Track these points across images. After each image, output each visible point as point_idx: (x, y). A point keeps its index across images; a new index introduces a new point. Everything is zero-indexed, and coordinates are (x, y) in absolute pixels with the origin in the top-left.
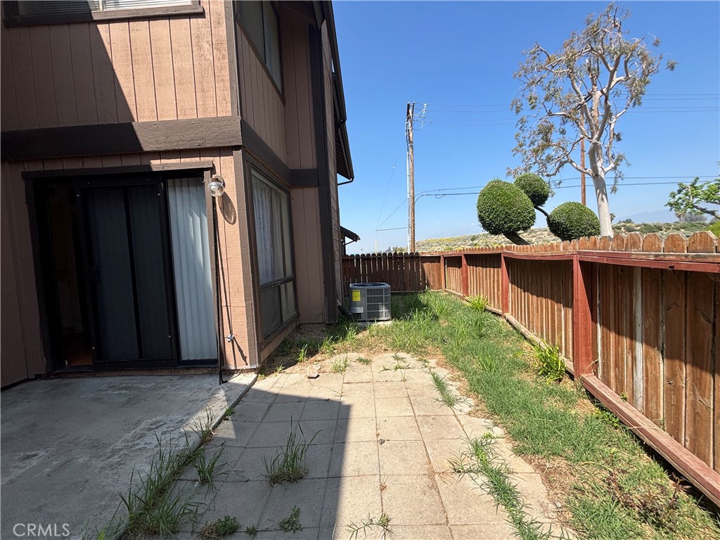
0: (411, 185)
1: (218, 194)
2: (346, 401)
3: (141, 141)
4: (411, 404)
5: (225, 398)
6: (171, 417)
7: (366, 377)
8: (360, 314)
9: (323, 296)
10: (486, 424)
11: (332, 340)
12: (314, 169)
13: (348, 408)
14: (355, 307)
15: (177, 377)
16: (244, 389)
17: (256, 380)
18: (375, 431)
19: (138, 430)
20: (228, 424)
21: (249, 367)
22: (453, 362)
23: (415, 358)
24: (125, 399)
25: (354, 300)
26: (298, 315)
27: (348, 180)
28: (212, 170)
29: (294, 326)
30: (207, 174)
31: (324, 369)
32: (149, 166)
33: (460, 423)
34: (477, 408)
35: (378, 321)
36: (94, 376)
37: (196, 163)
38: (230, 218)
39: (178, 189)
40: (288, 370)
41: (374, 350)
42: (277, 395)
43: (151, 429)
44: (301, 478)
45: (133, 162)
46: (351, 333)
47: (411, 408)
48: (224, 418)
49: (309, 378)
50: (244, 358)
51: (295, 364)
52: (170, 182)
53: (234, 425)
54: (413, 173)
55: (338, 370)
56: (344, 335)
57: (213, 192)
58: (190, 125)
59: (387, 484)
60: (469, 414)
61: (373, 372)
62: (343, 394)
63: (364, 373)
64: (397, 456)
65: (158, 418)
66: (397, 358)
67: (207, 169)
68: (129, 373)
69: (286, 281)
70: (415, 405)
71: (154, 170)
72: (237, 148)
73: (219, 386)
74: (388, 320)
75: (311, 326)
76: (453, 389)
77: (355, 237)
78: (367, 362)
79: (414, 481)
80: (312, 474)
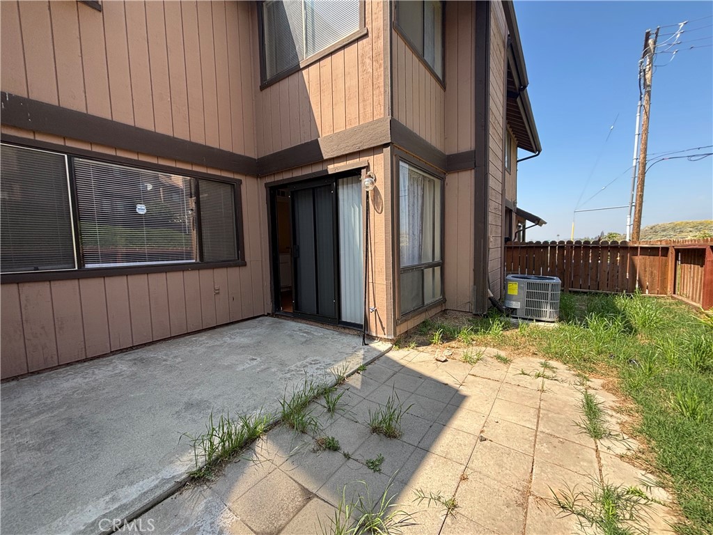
0: (641, 147)
1: (371, 188)
2: (464, 390)
3: (323, 152)
4: (539, 417)
5: (362, 356)
6: (325, 360)
7: (496, 375)
8: (516, 309)
9: (472, 284)
10: (644, 478)
11: (472, 330)
12: (471, 151)
13: (464, 397)
14: (510, 300)
15: (337, 333)
16: (378, 354)
17: (390, 349)
18: (481, 427)
19: (304, 362)
20: (358, 377)
21: (386, 337)
22: (630, 390)
23: (573, 372)
24: (304, 340)
25: (509, 293)
26: (444, 301)
27: (534, 154)
28: (367, 168)
29: (438, 309)
30: (363, 171)
31: (455, 356)
32: (327, 171)
33: (599, 462)
34: (639, 455)
35: (537, 321)
36: (293, 320)
37: (356, 164)
38: (378, 208)
39: (345, 186)
40: (421, 348)
41: (520, 351)
42: (403, 366)
43: (311, 364)
44: (395, 437)
45: (317, 169)
46: (496, 328)
47: (536, 420)
48: (357, 371)
49: (437, 360)
50: (383, 329)
51: (429, 345)
52: (340, 180)
53: (362, 379)
54: (647, 129)
55: (467, 360)
56: (487, 327)
57: (367, 187)
58: (354, 132)
59: (470, 477)
60: (622, 457)
61: (510, 372)
62: (464, 384)
63: (499, 371)
64: (493, 458)
65: (317, 358)
66: (545, 366)
67: (364, 168)
68: (311, 323)
69: (433, 266)
70: (542, 419)
71: (330, 173)
72: (386, 145)
73: (361, 346)
74: (553, 322)
75: (457, 313)
76: (612, 422)
77: (537, 221)
78: (505, 361)
79: (501, 489)
80: (405, 439)
